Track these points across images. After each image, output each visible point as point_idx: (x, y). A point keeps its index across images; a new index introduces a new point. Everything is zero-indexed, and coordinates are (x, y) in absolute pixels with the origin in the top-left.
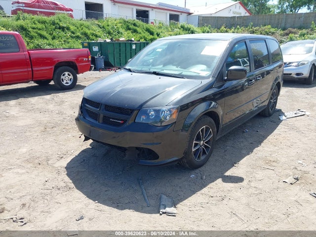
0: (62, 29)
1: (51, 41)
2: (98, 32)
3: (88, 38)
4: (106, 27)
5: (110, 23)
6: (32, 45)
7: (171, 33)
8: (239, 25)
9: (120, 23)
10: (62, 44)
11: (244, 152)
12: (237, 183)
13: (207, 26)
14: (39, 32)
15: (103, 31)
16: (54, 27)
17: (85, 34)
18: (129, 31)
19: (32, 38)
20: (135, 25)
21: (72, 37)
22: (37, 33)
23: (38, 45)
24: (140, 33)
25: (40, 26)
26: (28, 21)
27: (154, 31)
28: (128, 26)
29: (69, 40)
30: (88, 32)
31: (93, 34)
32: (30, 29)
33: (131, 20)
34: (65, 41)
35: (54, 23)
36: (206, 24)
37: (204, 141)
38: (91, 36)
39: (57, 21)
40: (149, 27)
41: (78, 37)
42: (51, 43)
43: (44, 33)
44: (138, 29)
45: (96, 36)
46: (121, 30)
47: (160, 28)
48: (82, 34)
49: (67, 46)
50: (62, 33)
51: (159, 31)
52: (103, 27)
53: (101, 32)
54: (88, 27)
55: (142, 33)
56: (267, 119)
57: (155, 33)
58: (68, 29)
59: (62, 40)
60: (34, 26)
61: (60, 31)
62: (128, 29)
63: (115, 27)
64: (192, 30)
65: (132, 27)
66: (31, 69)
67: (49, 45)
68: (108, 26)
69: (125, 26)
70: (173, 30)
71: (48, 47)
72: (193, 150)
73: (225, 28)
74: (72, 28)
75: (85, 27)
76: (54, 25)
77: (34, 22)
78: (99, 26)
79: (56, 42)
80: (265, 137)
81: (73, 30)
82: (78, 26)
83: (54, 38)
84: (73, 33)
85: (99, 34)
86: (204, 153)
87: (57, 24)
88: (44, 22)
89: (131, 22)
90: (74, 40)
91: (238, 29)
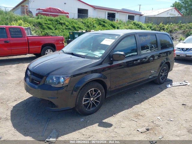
0: (61, 24)
1: (54, 31)
2: (82, 26)
3: (75, 29)
4: (87, 23)
5: (89, 21)
6: (43, 33)
7: (127, 27)
8: (172, 22)
9: (96, 21)
10: (60, 32)
11: (126, 107)
12: (106, 127)
13: (150, 23)
14: (48, 26)
15: (85, 25)
16: (57, 23)
17: (74, 27)
18: (100, 26)
19: (44, 29)
20: (104, 22)
21: (66, 29)
22: (47, 26)
23: (47, 33)
24: (107, 27)
25: (49, 22)
26: (43, 20)
27: (116, 25)
28: (100, 23)
29: (64, 30)
30: (76, 26)
31: (78, 27)
32: (44, 24)
33: (102, 19)
34: (61, 31)
35: (57, 21)
36: (150, 22)
37: (94, 98)
38: (77, 29)
39: (59, 20)
40: (113, 23)
41: (69, 29)
42: (54, 32)
43: (51, 26)
44: (106, 25)
45: (80, 28)
46: (95, 25)
47: (120, 24)
48: (72, 27)
49: (63, 33)
50: (61, 27)
51: (119, 26)
52: (85, 23)
53: (83, 26)
54: (76, 23)
55: (108, 27)
56: (158, 86)
57: (116, 27)
58: (64, 24)
59: (60, 30)
60: (46, 22)
61: (60, 25)
62: (100, 24)
63: (92, 23)
64: (140, 26)
65: (102, 23)
66: (28, 47)
67: (53, 33)
68: (88, 22)
69: (98, 23)
70: (128, 25)
71: (52, 34)
72: (83, 103)
73: (163, 24)
74: (67, 23)
75: (74, 23)
76: (57, 22)
77: (46, 20)
78: (83, 22)
79: (57, 31)
80: (147, 98)
81: (67, 25)
82: (71, 22)
83: (56, 29)
84: (67, 26)
85: (82, 27)
86: (94, 105)
87: (59, 21)
88: (51, 20)
89: (102, 20)
90: (67, 30)
91: (171, 25)
